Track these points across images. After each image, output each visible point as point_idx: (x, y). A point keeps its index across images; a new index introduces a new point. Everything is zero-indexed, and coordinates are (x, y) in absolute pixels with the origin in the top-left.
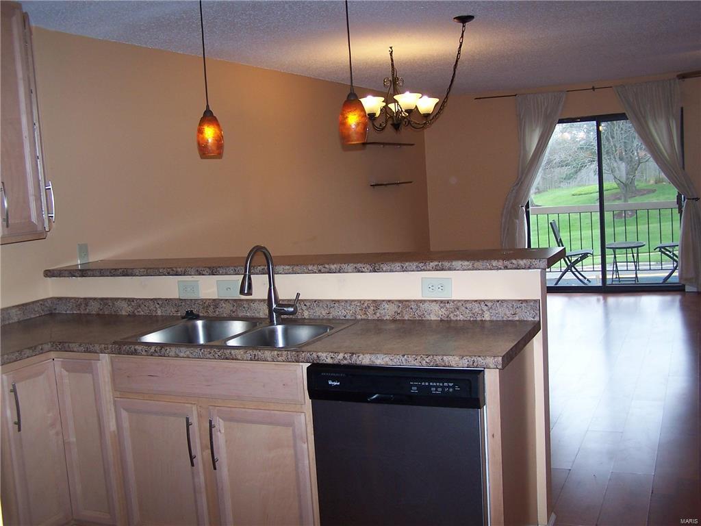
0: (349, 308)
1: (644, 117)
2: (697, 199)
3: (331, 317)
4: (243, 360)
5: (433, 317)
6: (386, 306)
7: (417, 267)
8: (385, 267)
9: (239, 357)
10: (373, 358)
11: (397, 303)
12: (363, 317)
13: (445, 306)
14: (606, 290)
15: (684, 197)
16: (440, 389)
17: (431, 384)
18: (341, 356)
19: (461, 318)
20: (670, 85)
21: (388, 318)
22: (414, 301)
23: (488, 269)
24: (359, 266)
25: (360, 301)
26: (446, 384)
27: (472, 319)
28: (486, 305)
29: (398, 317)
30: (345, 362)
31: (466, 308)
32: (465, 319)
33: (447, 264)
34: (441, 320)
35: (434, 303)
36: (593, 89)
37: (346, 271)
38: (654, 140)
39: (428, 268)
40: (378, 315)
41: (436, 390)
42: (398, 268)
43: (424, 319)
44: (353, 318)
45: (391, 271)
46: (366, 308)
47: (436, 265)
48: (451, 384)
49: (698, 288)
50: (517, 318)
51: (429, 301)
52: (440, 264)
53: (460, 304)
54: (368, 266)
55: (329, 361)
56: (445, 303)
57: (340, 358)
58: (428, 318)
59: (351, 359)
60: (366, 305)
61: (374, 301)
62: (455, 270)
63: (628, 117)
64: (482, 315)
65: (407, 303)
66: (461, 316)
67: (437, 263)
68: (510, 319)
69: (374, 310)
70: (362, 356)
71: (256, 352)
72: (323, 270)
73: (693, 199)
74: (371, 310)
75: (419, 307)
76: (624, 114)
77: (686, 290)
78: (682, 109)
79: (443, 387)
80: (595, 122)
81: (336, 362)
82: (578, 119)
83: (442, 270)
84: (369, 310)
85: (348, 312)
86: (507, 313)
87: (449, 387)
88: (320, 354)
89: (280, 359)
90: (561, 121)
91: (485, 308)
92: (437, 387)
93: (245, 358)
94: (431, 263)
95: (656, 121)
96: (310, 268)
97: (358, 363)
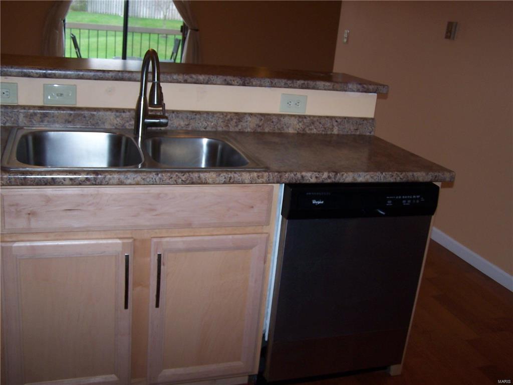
0: (210, 119)
2: (197, 30)
3: (190, 129)
4: (214, 183)
5: (291, 131)
6: (249, 119)
7: (286, 84)
8: (255, 81)
9: (210, 181)
10: (356, 175)
11: (260, 116)
12: (225, 129)
13: (303, 120)
16: (409, 201)
17: (403, 197)
18: (326, 175)
19: (315, 131)
21: (249, 130)
22: (275, 115)
24: (229, 78)
25: (222, 113)
26: (414, 197)
27: (323, 133)
28: (337, 121)
29: (259, 130)
30: (329, 181)
31: (320, 123)
32: (318, 132)
33: (311, 83)
34: (298, 133)
35: (293, 118)
37: (214, 82)
39: (295, 86)
40: (240, 127)
41: (407, 203)
42: (268, 84)
43: (283, 131)
44: (214, 130)
45: (261, 86)
46: (228, 120)
47: (302, 84)
48: (418, 197)
50: (358, 133)
51: (289, 115)
53: (315, 119)
54: (238, 80)
55: (313, 180)
56: (302, 118)
57: (325, 177)
58: (286, 131)
59: (335, 178)
60: (229, 117)
61: (236, 114)
64: (332, 129)
65: (269, 117)
66: (315, 130)
67: (302, 82)
68: (353, 133)
69: (236, 123)
70: (346, 174)
71: (231, 175)
72: (190, 80)
73: (194, 30)
74: (233, 123)
75: (280, 120)
79: (412, 199)
81: (320, 181)
84: (231, 122)
85: (209, 123)
86: (352, 128)
87: (416, 199)
88: (304, 174)
89: (260, 181)
91: (335, 124)
92: (407, 199)
93: (218, 182)
96: (175, 77)
97: (341, 181)
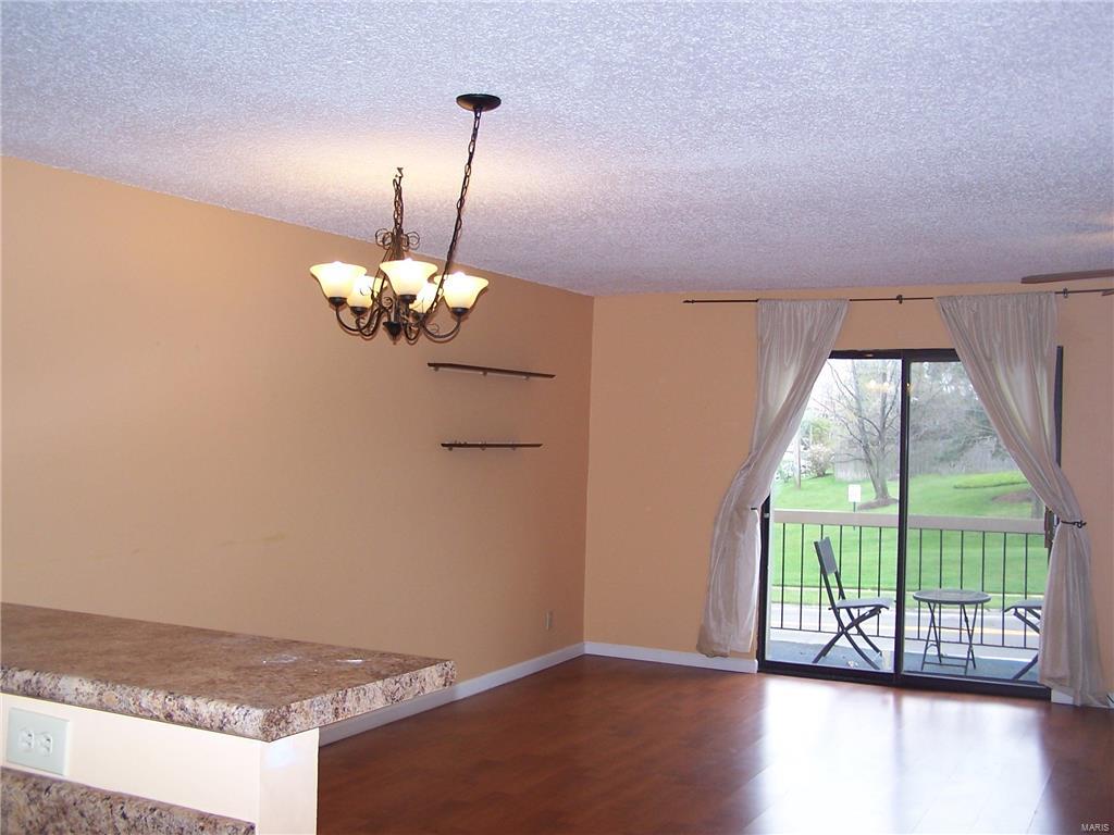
1: (989, 360)
2: (1081, 524)
13: (39, 798)
14: (900, 682)
15: (1058, 519)
20: (1040, 302)
23: (131, 714)
28: (124, 814)
33: (47, 682)
35: (18, 787)
36: (900, 299)
38: (1005, 403)
39: (10, 685)
47: (26, 682)
49: (1075, 698)
52: (34, 680)
56: (40, 789)
62: (63, 702)
63: (960, 357)
67: (27, 676)
73: (1074, 523)
76: (954, 350)
77: (1053, 700)
78: (1060, 351)
80: (900, 362)
82: (870, 352)
83: (38, 696)
90: (835, 355)
91: (121, 824)
94: (18, 675)
95: (1010, 366)
